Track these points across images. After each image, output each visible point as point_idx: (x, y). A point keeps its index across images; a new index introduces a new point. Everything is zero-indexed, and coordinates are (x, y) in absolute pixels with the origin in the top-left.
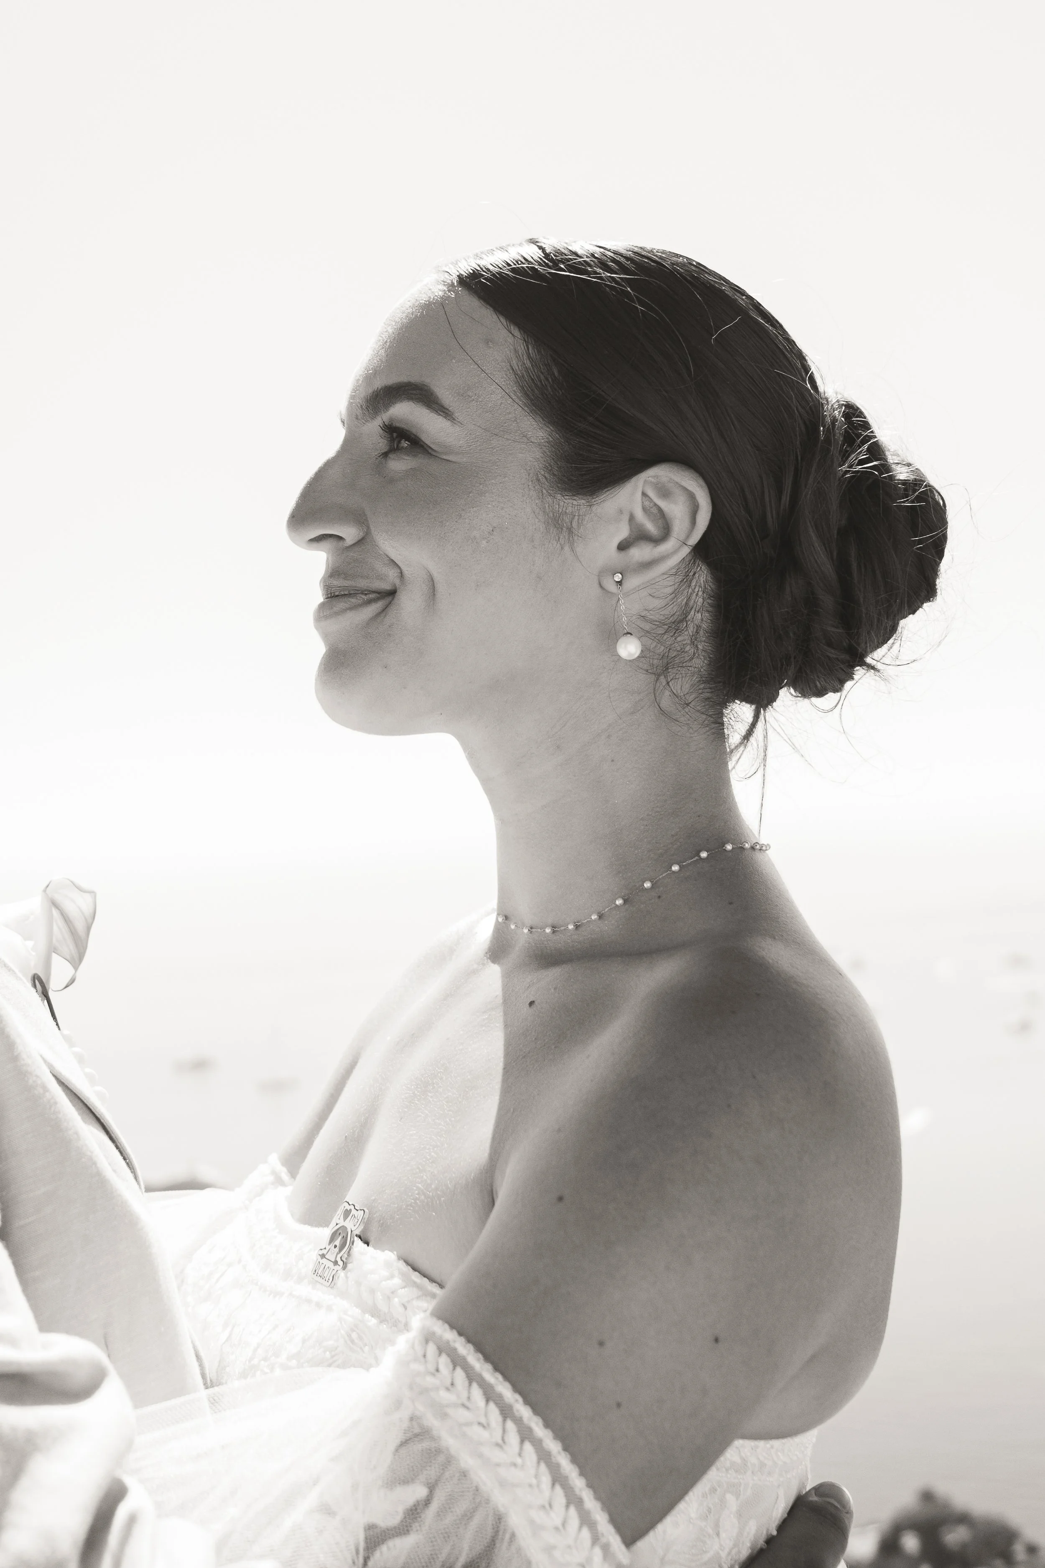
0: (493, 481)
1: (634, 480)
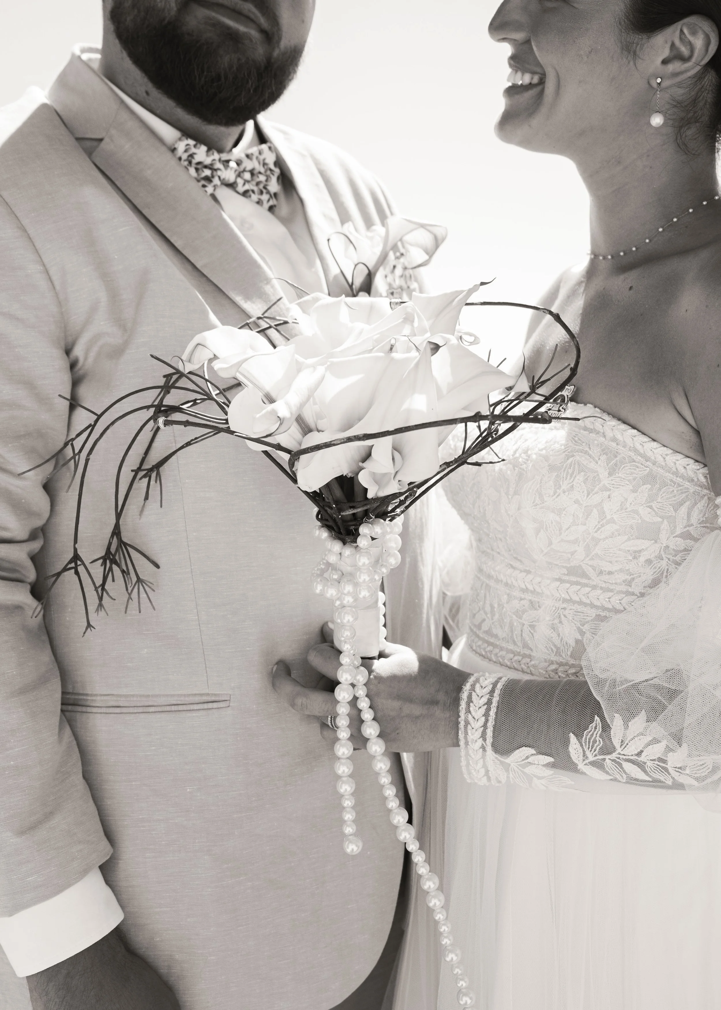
0: (595, 22)
1: (676, 24)
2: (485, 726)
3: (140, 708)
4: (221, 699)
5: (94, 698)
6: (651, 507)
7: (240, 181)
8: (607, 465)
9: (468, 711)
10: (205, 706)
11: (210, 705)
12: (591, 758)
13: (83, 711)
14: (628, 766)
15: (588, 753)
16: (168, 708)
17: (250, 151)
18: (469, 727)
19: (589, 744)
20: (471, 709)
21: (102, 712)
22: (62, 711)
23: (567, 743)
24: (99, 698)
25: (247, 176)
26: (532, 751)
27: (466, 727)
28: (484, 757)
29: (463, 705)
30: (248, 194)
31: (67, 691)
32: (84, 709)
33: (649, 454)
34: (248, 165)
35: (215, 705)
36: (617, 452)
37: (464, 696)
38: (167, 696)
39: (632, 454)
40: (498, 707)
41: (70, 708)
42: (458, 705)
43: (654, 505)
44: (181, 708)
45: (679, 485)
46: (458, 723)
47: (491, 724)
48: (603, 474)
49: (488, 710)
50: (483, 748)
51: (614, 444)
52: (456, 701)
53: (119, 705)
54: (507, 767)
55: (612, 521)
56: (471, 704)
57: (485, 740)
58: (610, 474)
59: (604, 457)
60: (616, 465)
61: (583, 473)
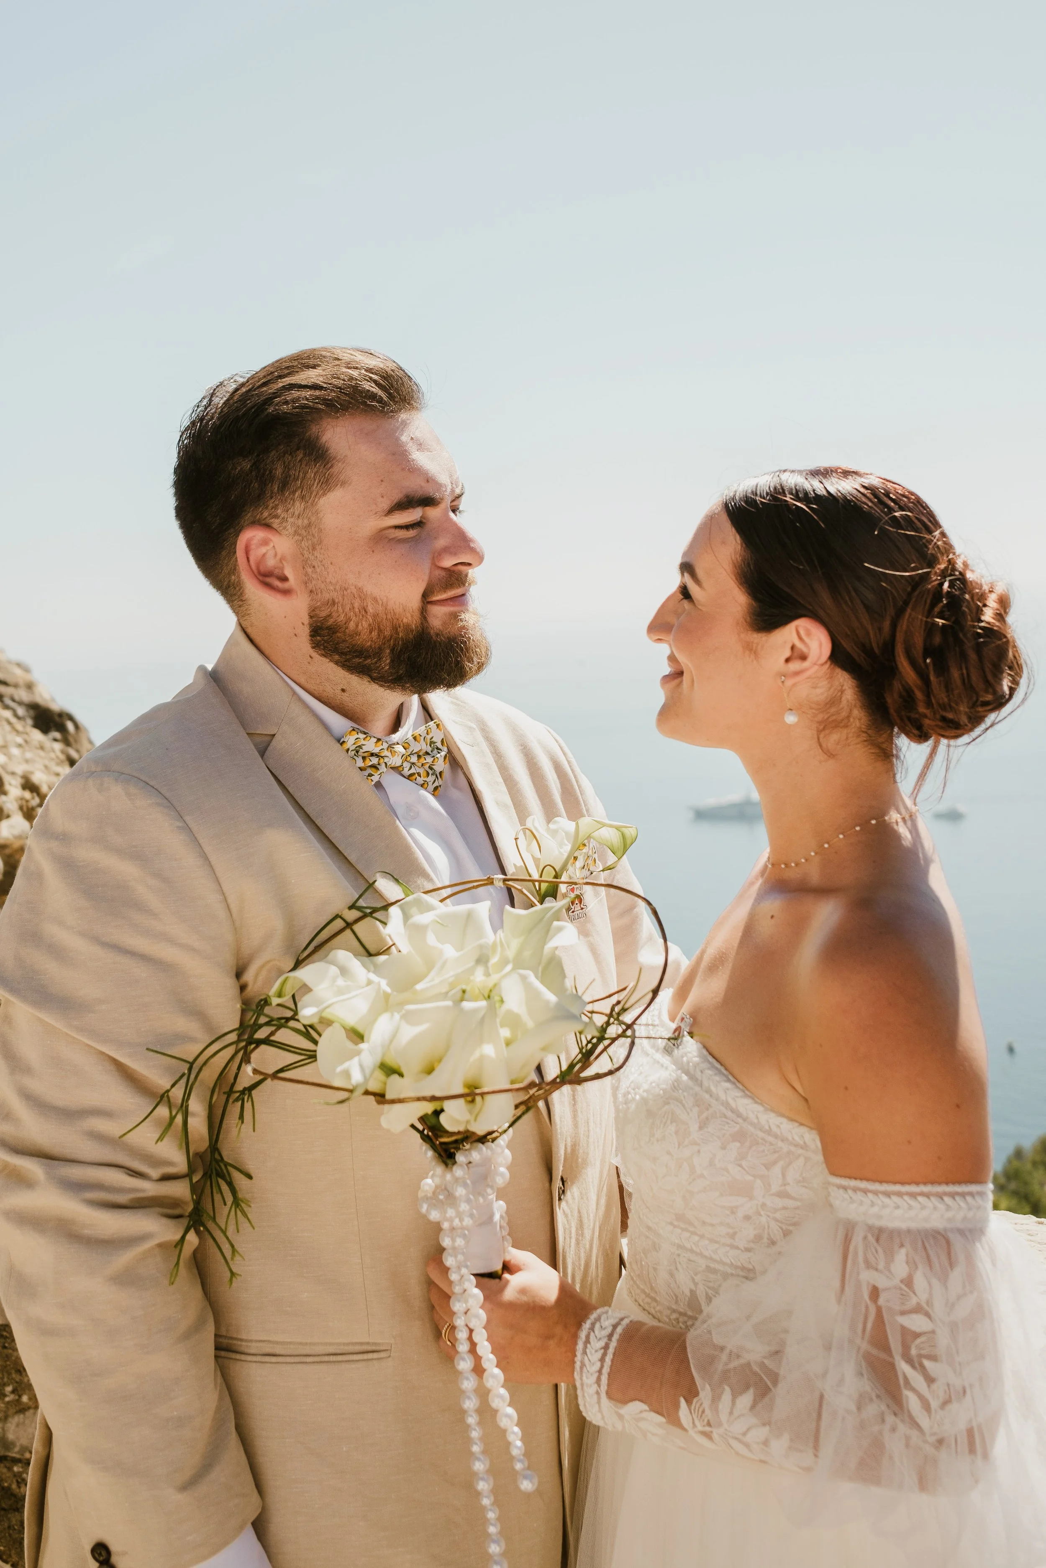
1: (789, 626)
2: (600, 1372)
3: (296, 1358)
4: (382, 1348)
5: (249, 1344)
6: (740, 1166)
7: (406, 765)
8: (699, 1117)
9: (585, 1352)
10: (365, 1356)
11: (370, 1356)
12: (700, 1427)
13: (238, 1358)
14: (734, 1443)
15: (697, 1422)
16: (326, 1358)
17: (417, 733)
18: (585, 1370)
19: (698, 1413)
20: (588, 1351)
21: (257, 1360)
22: (216, 1357)
23: (677, 1406)
24: (254, 1344)
25: (414, 759)
26: (644, 1407)
27: (581, 1368)
28: (599, 1402)
29: (580, 1346)
30: (414, 777)
31: (220, 1334)
32: (238, 1356)
33: (742, 1110)
34: (416, 747)
35: (375, 1355)
36: (709, 1105)
37: (583, 1335)
38: (326, 1344)
39: (722, 1109)
40: (614, 1354)
41: (223, 1353)
42: (576, 1344)
43: (744, 1163)
44: (340, 1358)
45: (771, 1144)
46: (574, 1362)
47: (606, 1370)
48: (694, 1127)
49: (604, 1355)
50: (598, 1393)
51: (707, 1096)
52: (575, 1337)
53: (274, 1353)
54: (621, 1417)
55: (702, 1176)
56: (588, 1345)
57: (599, 1386)
58: (700, 1128)
59: (696, 1110)
60: (707, 1118)
61: (674, 1124)
